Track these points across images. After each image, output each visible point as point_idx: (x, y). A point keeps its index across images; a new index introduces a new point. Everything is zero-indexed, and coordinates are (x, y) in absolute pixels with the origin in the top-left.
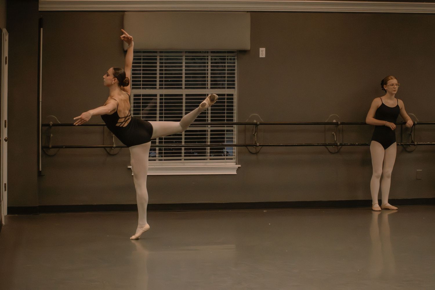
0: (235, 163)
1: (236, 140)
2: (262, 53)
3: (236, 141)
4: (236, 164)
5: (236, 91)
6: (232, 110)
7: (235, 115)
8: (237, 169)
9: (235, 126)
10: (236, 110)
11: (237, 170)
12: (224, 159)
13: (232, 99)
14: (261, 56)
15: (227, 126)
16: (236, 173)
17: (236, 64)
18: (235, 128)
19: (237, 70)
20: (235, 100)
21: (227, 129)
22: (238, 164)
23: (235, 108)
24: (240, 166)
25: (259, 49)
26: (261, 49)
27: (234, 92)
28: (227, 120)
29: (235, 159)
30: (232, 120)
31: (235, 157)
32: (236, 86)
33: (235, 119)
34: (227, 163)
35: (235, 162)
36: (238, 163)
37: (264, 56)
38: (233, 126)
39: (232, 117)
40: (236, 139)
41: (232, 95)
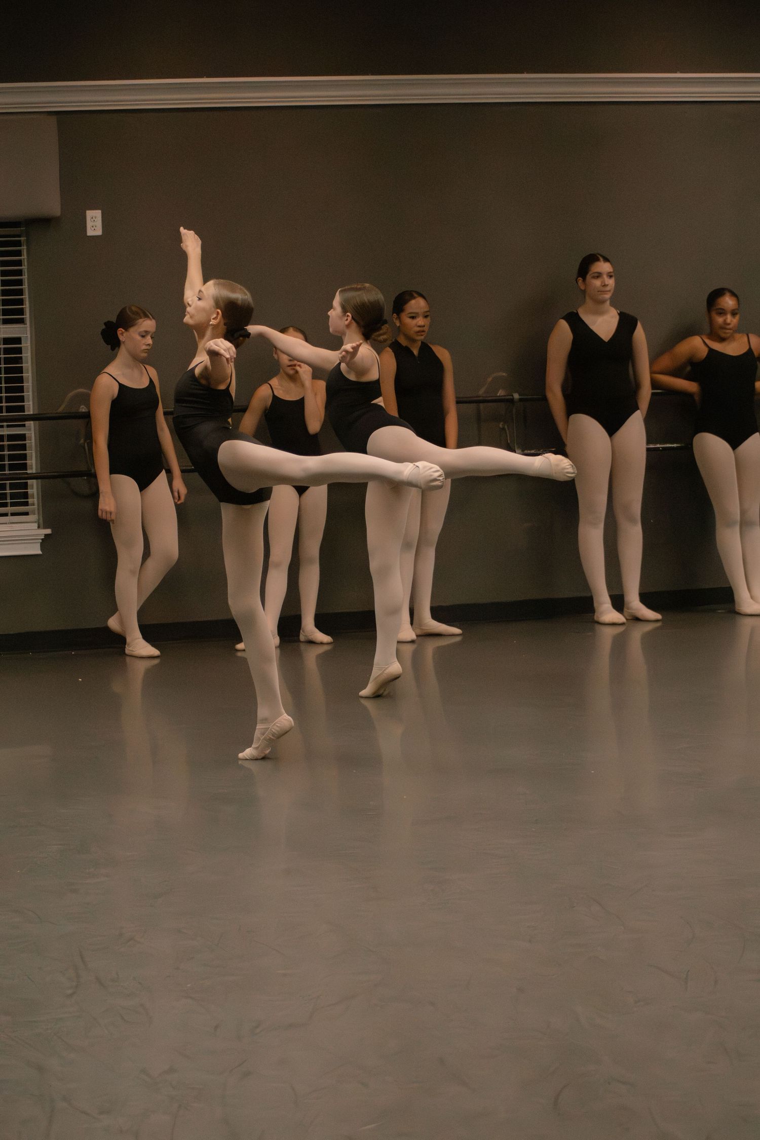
0: (36, 525)
1: (34, 462)
2: (94, 222)
3: (36, 463)
4: (39, 527)
5: (28, 329)
6: (21, 380)
7: (29, 394)
8: (42, 539)
9: (30, 424)
10: (31, 390)
11: (41, 544)
12: (6, 515)
13: (19, 351)
14: (90, 232)
15: (8, 426)
16: (40, 552)
17: (24, 257)
18: (31, 430)
19: (28, 271)
20: (27, 355)
21: (9, 433)
22: (45, 528)
23: (29, 375)
24: (49, 531)
25: (85, 213)
26: (90, 214)
27: (24, 332)
28: (9, 409)
29: (34, 514)
30: (22, 409)
31: (36, 506)
32: (27, 316)
33: (30, 407)
34: (14, 525)
35: (35, 522)
36: (44, 526)
37: (99, 232)
38: (24, 426)
39: (22, 399)
40: (36, 460)
41: (18, 340)
